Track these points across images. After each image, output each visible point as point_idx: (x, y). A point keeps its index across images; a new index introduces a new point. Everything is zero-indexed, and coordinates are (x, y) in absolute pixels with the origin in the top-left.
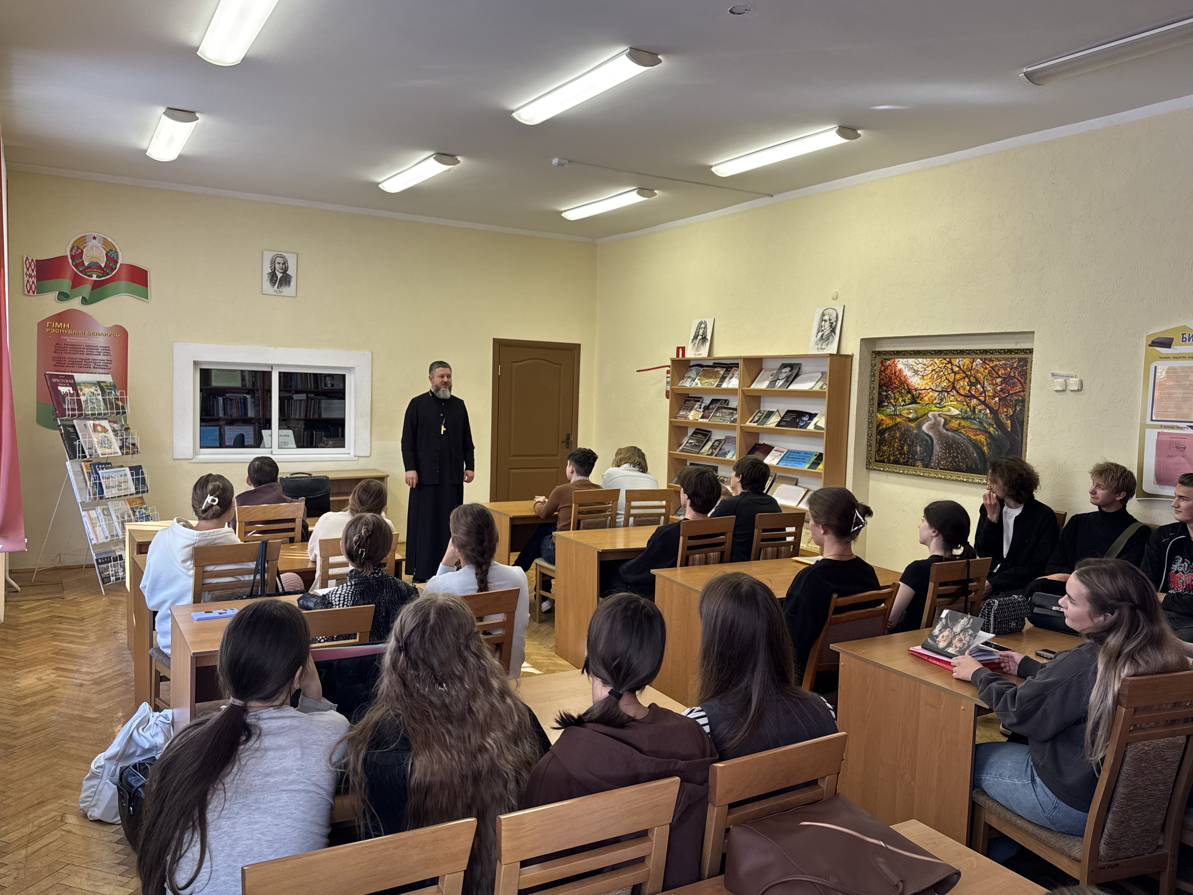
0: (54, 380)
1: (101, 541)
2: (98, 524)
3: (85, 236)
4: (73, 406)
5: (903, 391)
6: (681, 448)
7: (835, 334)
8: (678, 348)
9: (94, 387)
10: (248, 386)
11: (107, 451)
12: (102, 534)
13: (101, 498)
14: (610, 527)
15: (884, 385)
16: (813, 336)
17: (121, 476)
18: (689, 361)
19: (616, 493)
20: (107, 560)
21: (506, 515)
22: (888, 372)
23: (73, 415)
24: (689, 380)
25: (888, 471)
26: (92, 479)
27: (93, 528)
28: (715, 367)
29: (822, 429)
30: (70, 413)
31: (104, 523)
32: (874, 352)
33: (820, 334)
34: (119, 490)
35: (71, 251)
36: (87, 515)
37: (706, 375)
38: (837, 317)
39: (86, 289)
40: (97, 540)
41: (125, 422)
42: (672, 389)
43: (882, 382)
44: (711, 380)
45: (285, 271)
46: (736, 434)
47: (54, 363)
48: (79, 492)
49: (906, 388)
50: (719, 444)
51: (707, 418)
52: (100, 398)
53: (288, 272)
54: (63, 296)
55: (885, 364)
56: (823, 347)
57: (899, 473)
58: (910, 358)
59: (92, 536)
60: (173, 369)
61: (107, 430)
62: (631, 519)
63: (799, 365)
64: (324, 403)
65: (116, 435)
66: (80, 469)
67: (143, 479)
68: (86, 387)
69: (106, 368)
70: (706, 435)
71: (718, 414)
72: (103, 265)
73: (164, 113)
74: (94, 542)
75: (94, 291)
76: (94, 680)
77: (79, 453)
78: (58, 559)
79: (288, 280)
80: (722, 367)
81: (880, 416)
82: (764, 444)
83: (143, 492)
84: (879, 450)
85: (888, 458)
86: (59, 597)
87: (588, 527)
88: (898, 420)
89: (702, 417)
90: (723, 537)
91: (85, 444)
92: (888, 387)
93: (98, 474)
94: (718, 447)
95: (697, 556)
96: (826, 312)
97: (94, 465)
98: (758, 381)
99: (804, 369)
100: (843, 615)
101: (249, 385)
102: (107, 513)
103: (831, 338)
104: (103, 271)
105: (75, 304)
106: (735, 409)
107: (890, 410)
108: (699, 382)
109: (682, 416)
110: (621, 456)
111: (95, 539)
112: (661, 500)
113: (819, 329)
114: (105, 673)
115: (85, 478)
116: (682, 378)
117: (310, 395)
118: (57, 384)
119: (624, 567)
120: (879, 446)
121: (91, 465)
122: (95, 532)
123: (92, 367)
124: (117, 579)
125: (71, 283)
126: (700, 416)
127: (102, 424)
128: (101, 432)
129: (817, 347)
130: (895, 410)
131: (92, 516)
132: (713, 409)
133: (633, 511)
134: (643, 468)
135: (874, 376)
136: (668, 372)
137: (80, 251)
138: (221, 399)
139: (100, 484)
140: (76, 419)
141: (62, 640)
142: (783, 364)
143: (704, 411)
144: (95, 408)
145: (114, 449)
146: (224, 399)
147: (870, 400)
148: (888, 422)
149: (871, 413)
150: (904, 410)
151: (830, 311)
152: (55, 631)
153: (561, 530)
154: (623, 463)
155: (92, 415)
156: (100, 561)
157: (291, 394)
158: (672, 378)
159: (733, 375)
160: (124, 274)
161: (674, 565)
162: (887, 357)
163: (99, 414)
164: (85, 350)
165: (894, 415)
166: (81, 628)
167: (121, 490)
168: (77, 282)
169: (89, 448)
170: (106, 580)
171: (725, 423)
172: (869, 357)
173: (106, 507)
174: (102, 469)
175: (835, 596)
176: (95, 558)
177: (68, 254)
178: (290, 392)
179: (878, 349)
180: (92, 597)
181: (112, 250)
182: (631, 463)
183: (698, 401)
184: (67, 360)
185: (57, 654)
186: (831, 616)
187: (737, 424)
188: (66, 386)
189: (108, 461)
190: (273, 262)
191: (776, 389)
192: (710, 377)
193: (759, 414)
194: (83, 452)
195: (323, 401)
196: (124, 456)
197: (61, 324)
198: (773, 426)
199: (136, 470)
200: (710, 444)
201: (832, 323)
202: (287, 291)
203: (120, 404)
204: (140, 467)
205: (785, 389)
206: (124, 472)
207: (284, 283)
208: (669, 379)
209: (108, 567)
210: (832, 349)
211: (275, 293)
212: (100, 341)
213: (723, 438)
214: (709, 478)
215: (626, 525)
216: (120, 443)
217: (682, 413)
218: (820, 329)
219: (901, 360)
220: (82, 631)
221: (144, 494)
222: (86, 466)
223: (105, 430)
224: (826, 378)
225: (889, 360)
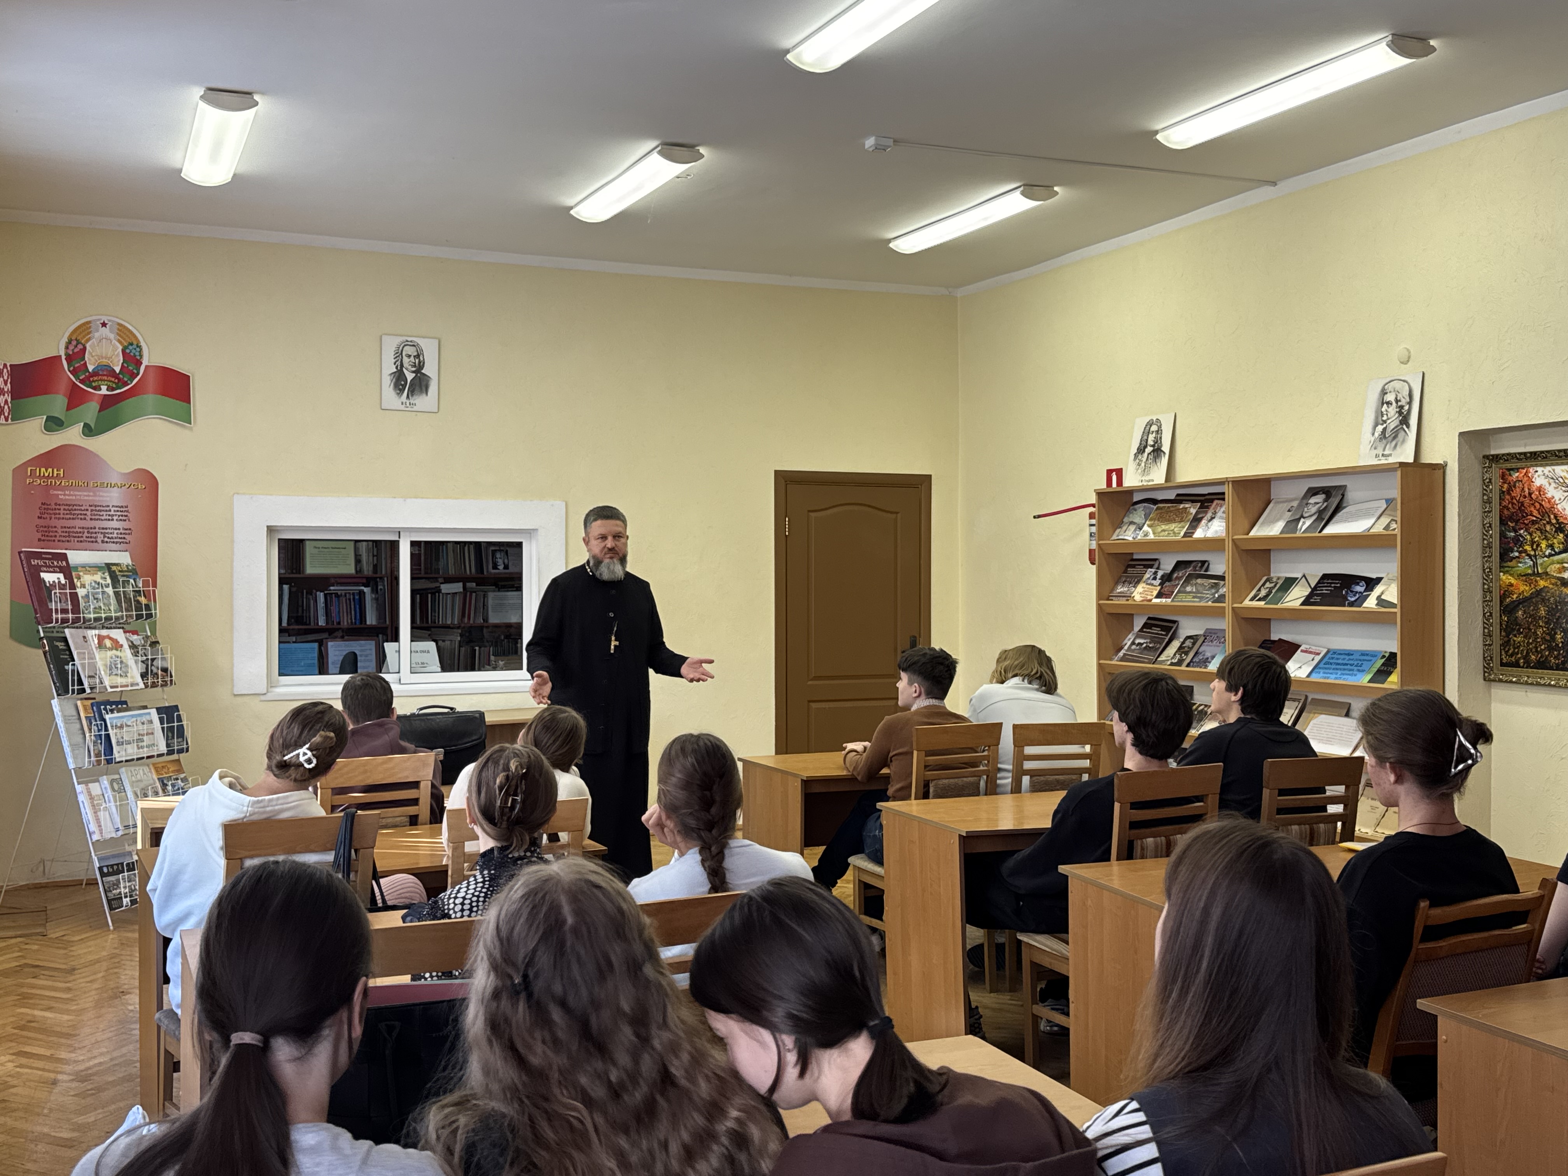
0: (34, 562)
1: (108, 836)
2: (104, 805)
3: (89, 322)
4: (64, 606)
5: (1548, 528)
6: (1121, 654)
7: (1408, 427)
8: (1109, 472)
9: (100, 573)
10: (366, 573)
11: (120, 681)
12: (109, 824)
13: (109, 762)
14: (986, 794)
15: (1510, 518)
16: (1367, 434)
17: (143, 723)
18: (1130, 492)
19: (997, 727)
20: (117, 869)
21: (795, 775)
22: (1516, 493)
23: (65, 620)
24: (1132, 528)
25: (1527, 683)
26: (94, 728)
27: (95, 813)
28: (1181, 502)
29: (1392, 605)
30: (59, 616)
31: (113, 804)
32: (1486, 457)
33: (1380, 428)
34: (138, 748)
35: (67, 348)
36: (85, 791)
37: (1164, 517)
38: (1411, 395)
39: (90, 411)
40: (101, 833)
41: (154, 632)
42: (1099, 545)
43: (1506, 512)
44: (1173, 526)
45: (419, 368)
46: (1225, 624)
47: (39, 535)
48: (73, 751)
49: (1554, 521)
50: (1194, 644)
51: (1168, 596)
52: (110, 591)
53: (423, 371)
54: (54, 424)
55: (1510, 478)
56: (1386, 452)
57: (1550, 685)
58: (1558, 464)
59: (93, 827)
60: (232, 541)
61: (122, 646)
62: (1026, 780)
63: (1342, 489)
64: (493, 597)
65: (136, 654)
66: (74, 713)
67: (181, 729)
68: (87, 572)
69: (121, 541)
70: (1167, 629)
71: (1189, 589)
72: (117, 369)
73: (202, 97)
74: (96, 837)
75: (102, 413)
76: (77, 1073)
77: (73, 685)
78: (41, 869)
79: (424, 383)
80: (1193, 501)
81: (1506, 578)
82: (1280, 640)
83: (180, 751)
84: (1505, 644)
85: (1526, 658)
86: (37, 934)
87: (944, 794)
88: (1542, 583)
89: (1159, 596)
90: (1201, 804)
91: (84, 669)
92: (1517, 522)
93: (105, 721)
94: (1191, 649)
95: (1150, 840)
96: (1389, 387)
97: (98, 704)
98: (1262, 524)
99: (1351, 495)
100: (1442, 943)
101: (367, 570)
102: (118, 787)
103: (1402, 434)
104: (117, 379)
105: (72, 435)
106: (1222, 578)
107: (1525, 565)
108: (1150, 530)
109: (1122, 595)
110: (1007, 663)
111: (97, 832)
112: (1083, 743)
113: (1377, 418)
114: (96, 1061)
115: (82, 728)
116: (1119, 525)
117: (468, 585)
118: (38, 570)
119: (1011, 863)
120: (1508, 636)
121: (92, 705)
122: (98, 820)
123: (99, 540)
124: (133, 902)
125: (66, 401)
126: (1155, 593)
127: (111, 636)
128: (111, 649)
129: (1375, 452)
130: (1535, 565)
131: (93, 794)
132: (1179, 578)
133: (1028, 765)
134: (1049, 685)
135: (1489, 502)
136: (1092, 516)
137: (80, 347)
138: (321, 596)
139: (108, 736)
140: (68, 627)
141: (35, 1004)
142: (1310, 489)
143: (1161, 584)
144: (100, 607)
145: (132, 677)
146: (325, 595)
147: (1484, 548)
148: (1522, 588)
149: (1487, 573)
150: (1553, 563)
151: (1397, 385)
152: (25, 990)
153: (895, 799)
154: (1010, 675)
155: (97, 619)
156: (105, 870)
157: (437, 585)
158: (1100, 525)
159: (1215, 513)
160: (151, 382)
161: (1105, 857)
162: (1513, 466)
163: (108, 619)
164: (89, 513)
165: (1534, 574)
166: (68, 985)
167: (142, 747)
168: (76, 398)
169: (90, 677)
170: (114, 903)
171: (1202, 604)
172: (1476, 468)
173: (117, 776)
174: (112, 711)
175: (1424, 904)
176: (97, 865)
177: (62, 353)
178: (435, 580)
179: (1493, 452)
180: (94, 933)
181: (132, 344)
182: (1024, 677)
183: (1151, 566)
184: (60, 530)
185: (22, 1028)
186: (1419, 946)
187: (1227, 605)
188: (54, 572)
189: (123, 699)
190: (399, 354)
191: (1298, 534)
192: (1170, 521)
193: (1268, 585)
194: (80, 683)
195: (491, 595)
196: (149, 690)
197: (50, 470)
198: (1297, 604)
199: (169, 714)
200: (1176, 644)
201: (1402, 407)
202: (422, 402)
203: (143, 600)
204: (176, 708)
205: (1317, 534)
206: (148, 717)
207: (417, 388)
208: (1094, 529)
209: (118, 881)
210: (1406, 454)
211: (403, 407)
212: (113, 497)
213: (1201, 632)
214: (1168, 691)
215: (1017, 788)
216: (141, 668)
217: (1120, 589)
218: (1379, 419)
219: (1540, 469)
220: (69, 989)
221: (181, 755)
222: (85, 707)
223: (117, 646)
224: (1395, 510)
225: (1517, 470)
